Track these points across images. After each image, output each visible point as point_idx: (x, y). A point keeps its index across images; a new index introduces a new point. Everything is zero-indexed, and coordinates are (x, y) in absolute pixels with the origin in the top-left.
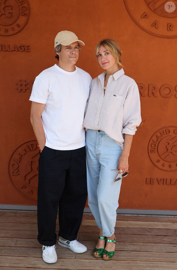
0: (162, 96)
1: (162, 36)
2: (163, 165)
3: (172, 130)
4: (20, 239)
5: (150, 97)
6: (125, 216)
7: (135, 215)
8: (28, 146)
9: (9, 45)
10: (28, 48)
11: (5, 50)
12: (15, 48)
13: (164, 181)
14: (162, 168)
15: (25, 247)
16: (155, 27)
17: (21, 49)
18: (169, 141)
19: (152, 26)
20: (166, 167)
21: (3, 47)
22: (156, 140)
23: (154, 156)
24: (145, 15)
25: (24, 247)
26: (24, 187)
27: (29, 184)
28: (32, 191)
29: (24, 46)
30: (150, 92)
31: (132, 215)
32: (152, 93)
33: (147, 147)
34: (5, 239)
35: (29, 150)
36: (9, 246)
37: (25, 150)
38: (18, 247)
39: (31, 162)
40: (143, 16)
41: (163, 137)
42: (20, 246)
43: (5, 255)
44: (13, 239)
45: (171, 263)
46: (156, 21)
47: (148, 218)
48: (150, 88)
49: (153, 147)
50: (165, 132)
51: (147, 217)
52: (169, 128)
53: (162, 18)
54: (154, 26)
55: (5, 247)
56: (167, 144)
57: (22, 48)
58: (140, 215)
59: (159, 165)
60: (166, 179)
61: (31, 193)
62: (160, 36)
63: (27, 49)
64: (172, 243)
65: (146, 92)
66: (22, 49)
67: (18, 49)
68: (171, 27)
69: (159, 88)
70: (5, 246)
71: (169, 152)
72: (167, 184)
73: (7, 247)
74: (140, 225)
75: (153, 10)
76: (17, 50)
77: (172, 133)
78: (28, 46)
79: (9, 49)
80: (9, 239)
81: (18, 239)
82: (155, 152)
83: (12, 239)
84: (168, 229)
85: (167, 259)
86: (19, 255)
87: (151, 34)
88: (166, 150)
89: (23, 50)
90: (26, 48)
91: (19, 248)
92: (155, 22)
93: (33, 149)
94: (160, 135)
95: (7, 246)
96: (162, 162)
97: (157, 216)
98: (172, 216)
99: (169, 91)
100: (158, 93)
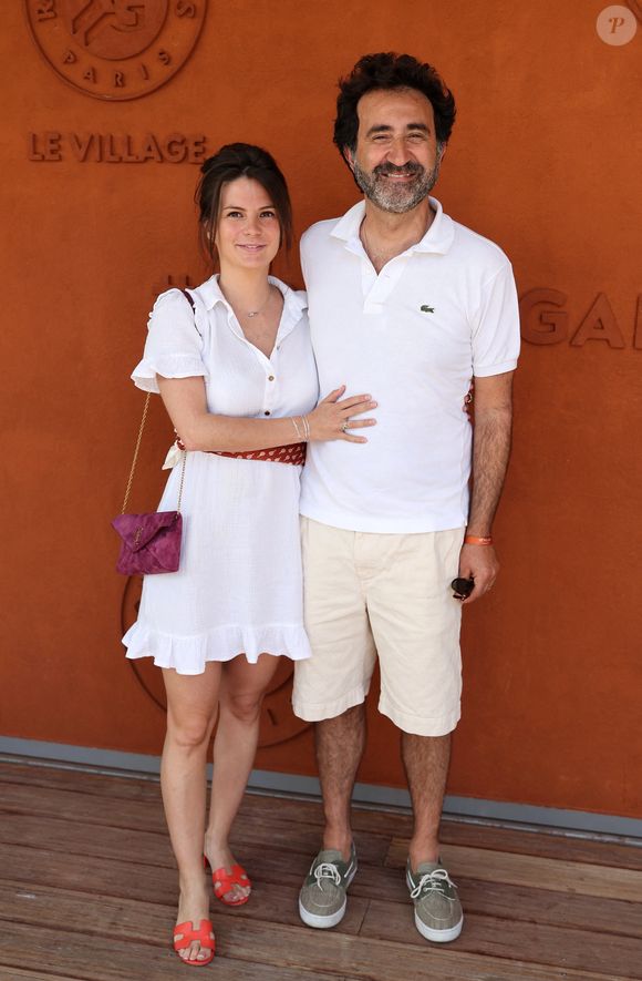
4: (133, 903)
9: (129, 138)
10: (199, 149)
11: (112, 158)
12: (149, 149)
15: (147, 942)
17: (171, 153)
21: (107, 148)
25: (139, 941)
29: (183, 142)
34: (79, 899)
36: (84, 932)
38: (119, 938)
42: (127, 934)
43: (59, 969)
44: (110, 898)
55: (70, 934)
57: (174, 148)
63: (197, 154)
66: (177, 153)
67: (162, 156)
70: (72, 931)
73: (76, 936)
76: (159, 159)
78: (201, 140)
79: (130, 154)
80: (90, 900)
81: (127, 902)
83: (105, 898)
89: (181, 156)
90: (193, 149)
95: (78, 932)
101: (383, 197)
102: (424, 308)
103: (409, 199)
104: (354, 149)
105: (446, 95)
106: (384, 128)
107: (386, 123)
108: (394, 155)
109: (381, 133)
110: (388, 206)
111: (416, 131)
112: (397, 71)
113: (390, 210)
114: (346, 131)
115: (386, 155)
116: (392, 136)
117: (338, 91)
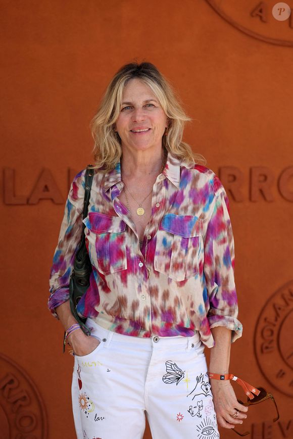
0: (285, 198)
5: (255, 202)
16: (261, 17)
19: (252, 16)
30: (255, 190)
32: (261, 191)
33: (252, 339)
46: (261, 3)
48: (255, 179)
54: (257, 15)
65: (245, 191)
69: (277, 178)
92: (258, 6)
100: (274, 190)
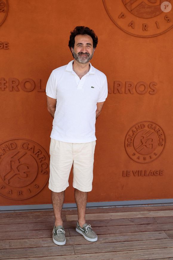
0: (137, 93)
1: (137, 35)
2: (138, 158)
3: (146, 124)
5: (127, 94)
6: (103, 208)
7: (112, 207)
8: (7, 145)
10: (7, 45)
13: (139, 173)
14: (137, 160)
16: (132, 26)
18: (143, 135)
19: (129, 26)
20: (141, 160)
22: (132, 135)
23: (131, 150)
24: (122, 15)
26: (4, 188)
27: (9, 184)
28: (11, 190)
29: (2, 43)
30: (127, 89)
31: (110, 207)
32: (129, 90)
33: (124, 142)
35: (8, 150)
37: (4, 149)
39: (11, 161)
40: (121, 16)
41: (138, 132)
45: (164, 249)
47: (125, 209)
48: (127, 86)
49: (129, 142)
50: (140, 127)
51: (123, 207)
52: (144, 123)
53: (138, 18)
56: (142, 138)
57: (0, 45)
58: (117, 207)
59: (135, 158)
60: (141, 171)
61: (11, 193)
62: (136, 36)
63: (6, 47)
64: (156, 230)
65: (123, 90)
68: (146, 27)
69: (135, 85)
71: (144, 145)
72: (142, 175)
74: (120, 215)
75: (130, 10)
77: (146, 128)
78: (7, 43)
82: (131, 146)
84: (148, 217)
85: (159, 246)
86: (19, 257)
87: (128, 34)
88: (141, 144)
89: (1, 47)
91: (15, 249)
92: (131, 22)
93: (13, 148)
94: (135, 130)
96: (137, 155)
97: (133, 206)
98: (146, 205)
99: (144, 88)
100: (134, 90)
101: (80, 60)
102: (92, 87)
103: (86, 60)
104: (73, 48)
105: (96, 37)
106: (81, 44)
107: (82, 43)
108: (83, 50)
109: (80, 45)
110: (81, 62)
111: (88, 45)
112: (85, 31)
113: (81, 63)
114: (72, 44)
115: (81, 50)
116: (83, 46)
117: (70, 34)
